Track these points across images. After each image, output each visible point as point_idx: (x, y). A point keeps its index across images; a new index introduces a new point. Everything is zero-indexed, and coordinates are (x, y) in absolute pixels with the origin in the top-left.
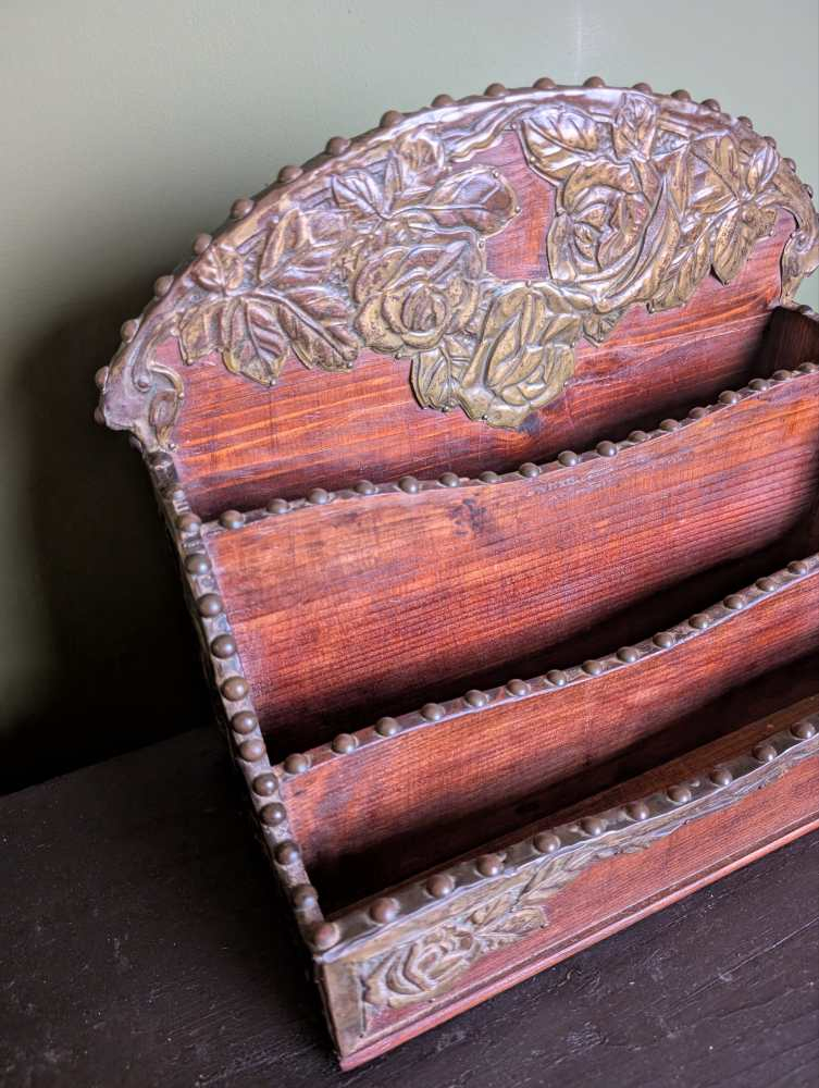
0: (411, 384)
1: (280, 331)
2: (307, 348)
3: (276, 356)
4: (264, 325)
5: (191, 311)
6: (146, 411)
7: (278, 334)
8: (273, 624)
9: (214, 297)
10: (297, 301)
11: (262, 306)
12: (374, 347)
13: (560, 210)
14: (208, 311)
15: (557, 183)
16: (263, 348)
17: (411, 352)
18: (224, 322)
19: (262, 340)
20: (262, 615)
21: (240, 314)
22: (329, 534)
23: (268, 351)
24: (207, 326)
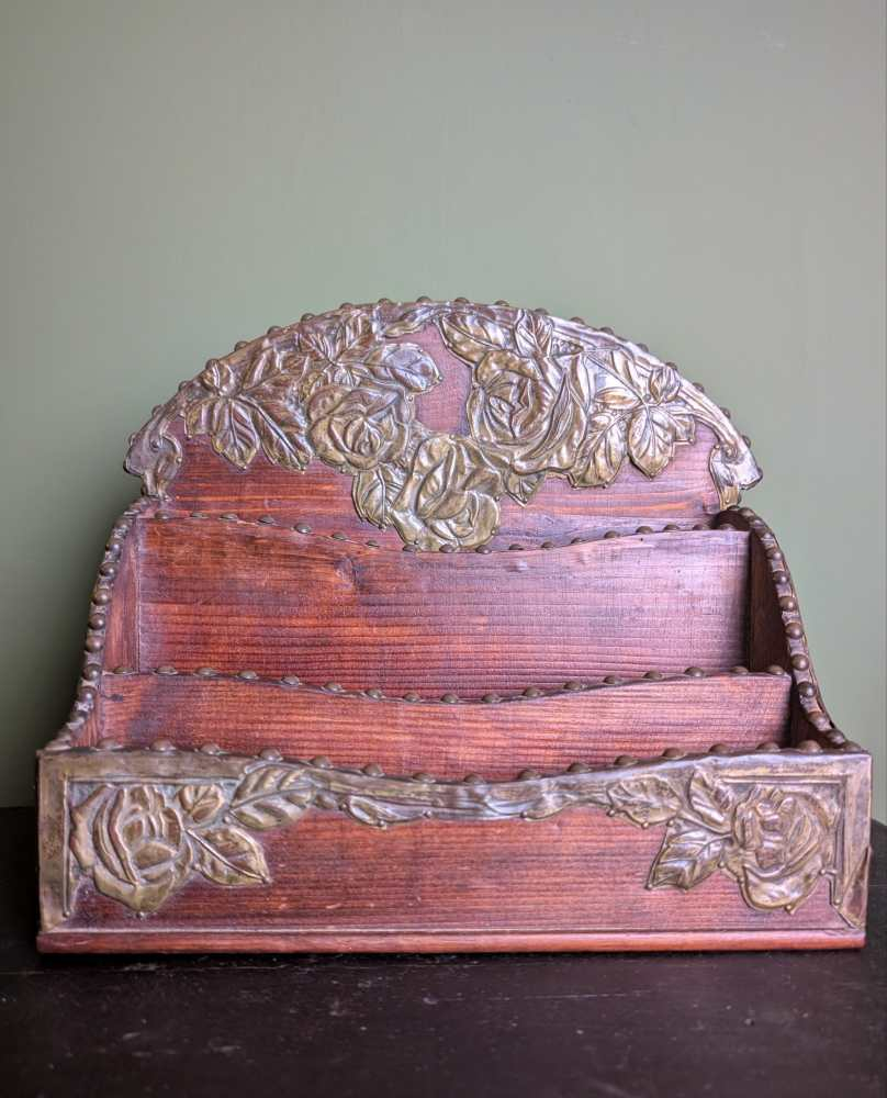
0: (352, 496)
1: (253, 428)
2: (271, 446)
3: (249, 447)
4: (242, 421)
5: (195, 401)
6: (153, 465)
7: (250, 430)
8: (175, 614)
9: (212, 396)
10: (266, 409)
11: (243, 408)
12: (323, 458)
13: (476, 384)
14: (205, 403)
15: (473, 365)
16: (240, 439)
17: (353, 469)
18: (216, 413)
19: (239, 432)
20: (168, 603)
21: (227, 411)
22: (231, 547)
23: (243, 442)
24: (204, 414)
